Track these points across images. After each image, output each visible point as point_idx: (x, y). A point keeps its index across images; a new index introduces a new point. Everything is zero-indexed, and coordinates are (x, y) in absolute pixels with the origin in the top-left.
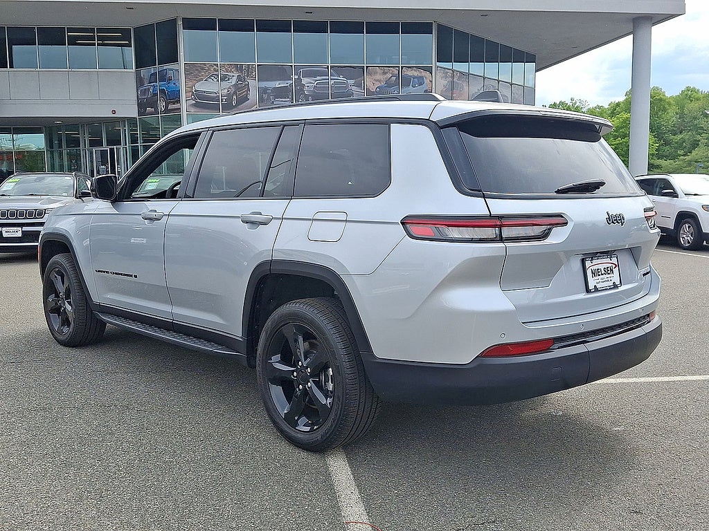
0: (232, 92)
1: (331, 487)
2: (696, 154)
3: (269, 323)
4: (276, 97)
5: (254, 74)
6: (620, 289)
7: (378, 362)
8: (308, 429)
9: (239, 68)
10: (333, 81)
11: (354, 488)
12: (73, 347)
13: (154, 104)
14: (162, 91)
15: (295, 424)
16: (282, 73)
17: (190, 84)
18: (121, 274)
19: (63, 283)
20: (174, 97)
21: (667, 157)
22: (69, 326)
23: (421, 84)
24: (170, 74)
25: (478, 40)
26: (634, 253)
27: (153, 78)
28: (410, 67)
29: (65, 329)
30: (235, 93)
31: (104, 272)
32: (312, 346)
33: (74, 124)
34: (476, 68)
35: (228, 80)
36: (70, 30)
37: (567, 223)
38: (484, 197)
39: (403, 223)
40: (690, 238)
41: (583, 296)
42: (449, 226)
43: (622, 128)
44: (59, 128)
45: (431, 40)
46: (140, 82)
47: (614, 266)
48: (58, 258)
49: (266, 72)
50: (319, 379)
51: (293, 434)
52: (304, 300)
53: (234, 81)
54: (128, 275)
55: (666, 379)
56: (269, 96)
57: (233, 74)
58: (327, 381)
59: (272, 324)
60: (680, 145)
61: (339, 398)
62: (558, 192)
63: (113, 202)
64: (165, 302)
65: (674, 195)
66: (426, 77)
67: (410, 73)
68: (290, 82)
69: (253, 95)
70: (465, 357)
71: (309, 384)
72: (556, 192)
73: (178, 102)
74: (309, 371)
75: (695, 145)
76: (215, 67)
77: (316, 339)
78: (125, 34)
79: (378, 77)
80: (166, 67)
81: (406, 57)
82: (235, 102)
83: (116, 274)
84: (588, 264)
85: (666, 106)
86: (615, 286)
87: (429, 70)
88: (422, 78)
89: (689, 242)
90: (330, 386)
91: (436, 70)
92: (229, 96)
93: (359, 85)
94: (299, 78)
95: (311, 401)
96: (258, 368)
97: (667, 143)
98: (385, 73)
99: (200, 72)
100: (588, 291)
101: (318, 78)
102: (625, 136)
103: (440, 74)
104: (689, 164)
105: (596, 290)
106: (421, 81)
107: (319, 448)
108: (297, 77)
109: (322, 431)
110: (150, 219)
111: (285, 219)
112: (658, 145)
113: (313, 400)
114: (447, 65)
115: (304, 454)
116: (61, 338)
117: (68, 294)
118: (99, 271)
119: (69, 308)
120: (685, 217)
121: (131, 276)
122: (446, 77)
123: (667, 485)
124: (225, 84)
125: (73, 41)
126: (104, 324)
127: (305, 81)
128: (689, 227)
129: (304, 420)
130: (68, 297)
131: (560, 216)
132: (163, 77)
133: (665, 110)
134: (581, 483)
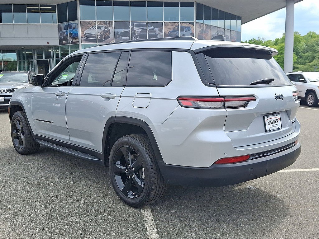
0: (102, 34)
1: (143, 226)
2: (314, 62)
3: (114, 146)
4: (122, 36)
5: (112, 25)
6: (281, 130)
7: (166, 166)
8: (133, 197)
9: (105, 23)
10: (149, 29)
11: (154, 226)
12: (25, 155)
13: (66, 39)
14: (70, 34)
15: (127, 194)
16: (125, 25)
17: (83, 30)
18: (46, 121)
19: (20, 125)
20: (76, 36)
21: (301, 64)
22: (23, 145)
23: (189, 30)
24: (74, 26)
25: (215, 10)
26: (288, 113)
27: (66, 27)
28: (183, 23)
29: (21, 147)
30: (104, 34)
31: (38, 120)
32: (135, 157)
33: (30, 49)
34: (214, 23)
35: (101, 28)
36: (28, 5)
37: (256, 99)
38: (216, 87)
39: (177, 99)
40: (312, 101)
41: (264, 134)
42: (199, 101)
43: (281, 50)
44: (23, 50)
45: (194, 10)
46: (60, 29)
47: (278, 119)
48: (17, 113)
49: (118, 25)
50: (138, 173)
51: (126, 199)
52: (131, 135)
53: (103, 29)
54: (49, 122)
55: (302, 170)
56: (119, 36)
57: (103, 26)
58: (142, 174)
59: (116, 146)
60: (307, 58)
61: (147, 182)
62: (252, 84)
63: (43, 87)
64: (67, 135)
65: (305, 81)
66: (191, 27)
67: (184, 25)
68: (129, 29)
69: (112, 35)
70: (207, 164)
71: (133, 175)
72: (251, 84)
73: (78, 38)
74: (133, 169)
75: (314, 58)
76: (94, 22)
77: (136, 154)
78: (53, 7)
79: (169, 27)
80: (72, 22)
81: (182, 18)
82: (104, 39)
83: (44, 121)
84: (266, 118)
85: (300, 40)
86: (279, 129)
87: (193, 24)
88: (189, 27)
89: (311, 103)
90: (143, 177)
91: (196, 24)
92: (101, 36)
93: (161, 31)
94: (133, 28)
95: (134, 183)
96: (109, 168)
97: (301, 57)
98: (172, 25)
99: (87, 25)
100: (266, 131)
101: (142, 27)
102: (282, 54)
103: (198, 26)
104: (311, 66)
105: (270, 131)
106: (189, 29)
107: (138, 206)
108: (132, 27)
109: (140, 198)
110: (59, 96)
111: (122, 96)
112: (297, 58)
113: (135, 183)
114: (201, 21)
115: (131, 209)
116: (19, 150)
117: (22, 130)
118: (36, 120)
119: (23, 136)
120: (310, 92)
121: (51, 122)
122: (201, 27)
123: (304, 224)
124: (100, 30)
125: (29, 11)
126: (39, 145)
127: (136, 29)
128: (312, 96)
129: (131, 192)
130: (22, 131)
131: (253, 96)
132: (71, 27)
133: (299, 42)
134: (263, 223)
